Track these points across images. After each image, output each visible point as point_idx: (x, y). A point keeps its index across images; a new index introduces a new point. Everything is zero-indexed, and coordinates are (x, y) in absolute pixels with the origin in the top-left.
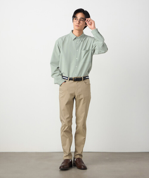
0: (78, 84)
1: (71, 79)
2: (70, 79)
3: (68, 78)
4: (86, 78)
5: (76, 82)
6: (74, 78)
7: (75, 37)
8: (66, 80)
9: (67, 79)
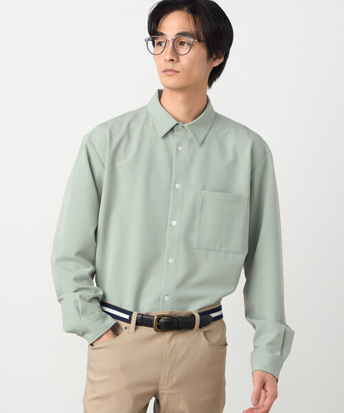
0: (173, 343)
1: (144, 321)
2: (142, 319)
3: (130, 313)
4: (213, 315)
5: (168, 335)
6: (159, 318)
7: (174, 122)
8: (123, 324)
9: (129, 321)
